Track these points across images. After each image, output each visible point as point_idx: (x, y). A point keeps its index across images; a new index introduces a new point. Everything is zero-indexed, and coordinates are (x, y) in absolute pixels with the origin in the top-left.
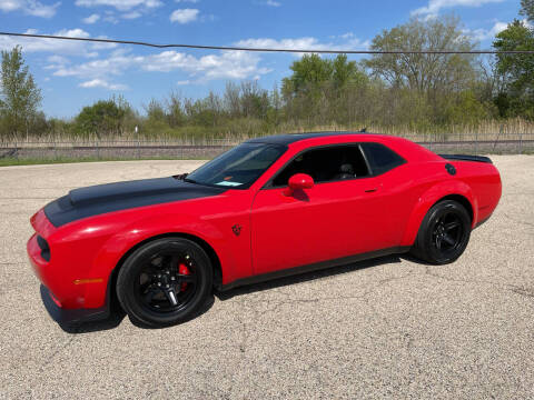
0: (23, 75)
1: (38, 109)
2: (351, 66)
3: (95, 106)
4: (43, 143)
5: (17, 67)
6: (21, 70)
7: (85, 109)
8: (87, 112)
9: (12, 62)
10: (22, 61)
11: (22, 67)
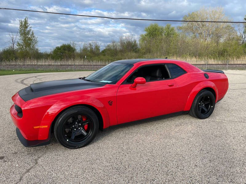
0: (29, 31)
1: (36, 47)
2: (172, 30)
3: (62, 47)
5: (27, 27)
6: (28, 29)
7: (56, 48)
8: (58, 49)
9: (24, 25)
10: (28, 24)
11: (28, 27)
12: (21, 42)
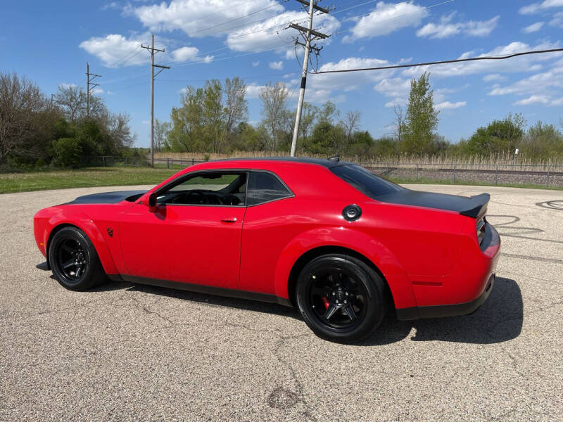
0: (426, 101)
1: (434, 132)
3: (489, 127)
4: (436, 164)
5: (423, 93)
6: (426, 96)
7: (478, 131)
8: (481, 132)
9: (420, 88)
10: (427, 87)
11: (427, 92)
12: (407, 122)
